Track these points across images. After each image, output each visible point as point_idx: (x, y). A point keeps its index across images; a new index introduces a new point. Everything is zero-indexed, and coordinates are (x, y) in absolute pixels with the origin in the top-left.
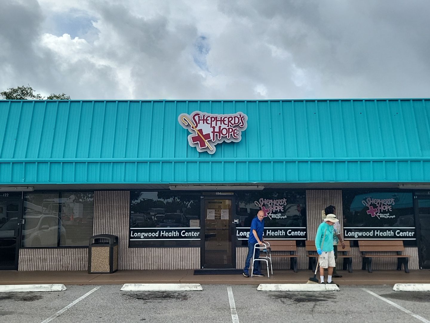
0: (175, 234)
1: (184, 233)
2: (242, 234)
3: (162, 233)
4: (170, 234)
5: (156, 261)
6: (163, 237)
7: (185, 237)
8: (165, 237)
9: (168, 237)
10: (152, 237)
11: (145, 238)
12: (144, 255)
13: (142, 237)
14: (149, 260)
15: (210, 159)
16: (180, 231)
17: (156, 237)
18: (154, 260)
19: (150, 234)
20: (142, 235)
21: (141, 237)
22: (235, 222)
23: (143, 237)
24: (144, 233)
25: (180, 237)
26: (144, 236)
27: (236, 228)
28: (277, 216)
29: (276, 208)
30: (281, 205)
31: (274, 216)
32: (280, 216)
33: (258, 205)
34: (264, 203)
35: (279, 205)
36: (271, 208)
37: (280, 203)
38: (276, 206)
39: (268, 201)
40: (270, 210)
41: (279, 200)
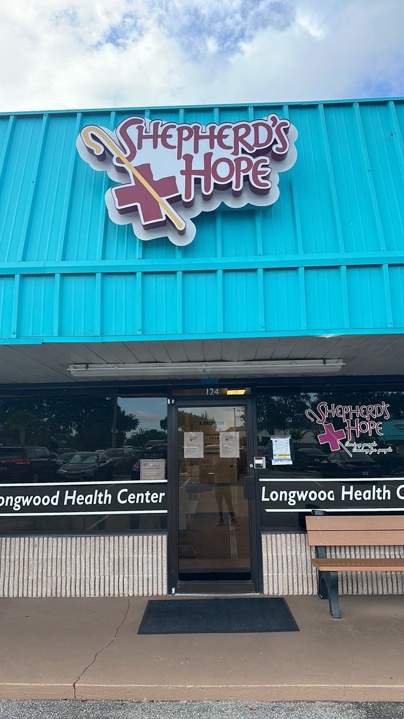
0: (102, 499)
1: (125, 496)
2: (275, 496)
3: (67, 497)
4: (89, 499)
5: (49, 574)
6: (70, 507)
7: (128, 507)
8: (77, 508)
9: (85, 508)
10: (41, 508)
11: (24, 509)
12: (17, 557)
13: (17, 508)
14: (31, 569)
15: (177, 262)
16: (113, 490)
17: (50, 508)
18: (45, 571)
19: (37, 500)
20: (16, 502)
21: (14, 508)
22: (258, 465)
23: (19, 507)
24: (23, 497)
25: (115, 505)
26: (21, 504)
27: (260, 480)
28: (366, 448)
29: (364, 427)
30: (377, 420)
31: (358, 448)
32: (374, 448)
33: (315, 419)
34: (330, 414)
35: (371, 419)
36: (349, 428)
37: (374, 412)
38: (363, 423)
39: (340, 409)
40: (346, 431)
41: (370, 406)
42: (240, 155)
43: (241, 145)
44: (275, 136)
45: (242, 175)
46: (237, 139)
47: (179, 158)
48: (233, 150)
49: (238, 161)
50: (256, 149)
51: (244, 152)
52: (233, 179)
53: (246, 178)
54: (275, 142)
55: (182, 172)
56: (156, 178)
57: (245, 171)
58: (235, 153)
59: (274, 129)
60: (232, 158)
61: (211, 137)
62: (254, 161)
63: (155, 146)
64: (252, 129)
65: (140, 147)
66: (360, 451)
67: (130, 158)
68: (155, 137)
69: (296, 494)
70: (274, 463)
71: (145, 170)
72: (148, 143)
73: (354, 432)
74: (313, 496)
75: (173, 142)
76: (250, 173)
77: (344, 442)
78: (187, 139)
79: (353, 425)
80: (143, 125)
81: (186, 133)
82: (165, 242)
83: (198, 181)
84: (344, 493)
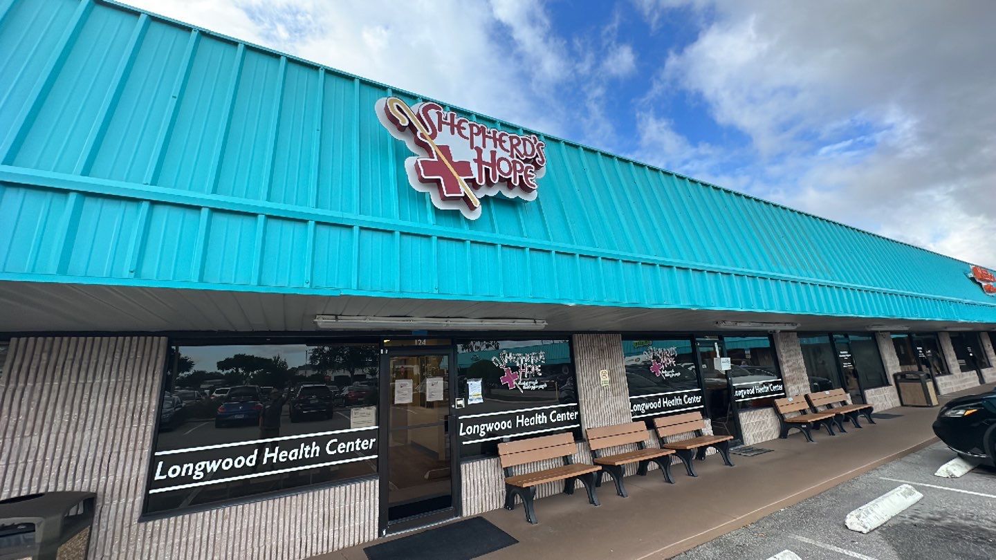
0: (309, 452)
1: (333, 447)
2: (470, 430)
4: (294, 454)
6: (271, 465)
7: (337, 457)
8: (280, 465)
9: (289, 464)
10: (233, 472)
11: (208, 476)
13: (198, 476)
16: (322, 442)
17: (246, 469)
19: (228, 464)
20: (198, 469)
21: (194, 477)
22: (459, 405)
23: (202, 475)
24: (208, 463)
25: (324, 457)
26: (204, 470)
27: (460, 417)
28: (532, 385)
29: (530, 369)
30: (538, 364)
31: (526, 386)
32: (536, 384)
33: (499, 365)
34: (508, 360)
35: (534, 363)
36: (521, 371)
37: (535, 358)
38: (530, 366)
39: (515, 356)
40: (519, 373)
41: (533, 354)
66: (528, 388)
70: (470, 402)
73: (524, 374)
74: (497, 426)
77: (517, 381)
79: (523, 368)
84: (518, 421)
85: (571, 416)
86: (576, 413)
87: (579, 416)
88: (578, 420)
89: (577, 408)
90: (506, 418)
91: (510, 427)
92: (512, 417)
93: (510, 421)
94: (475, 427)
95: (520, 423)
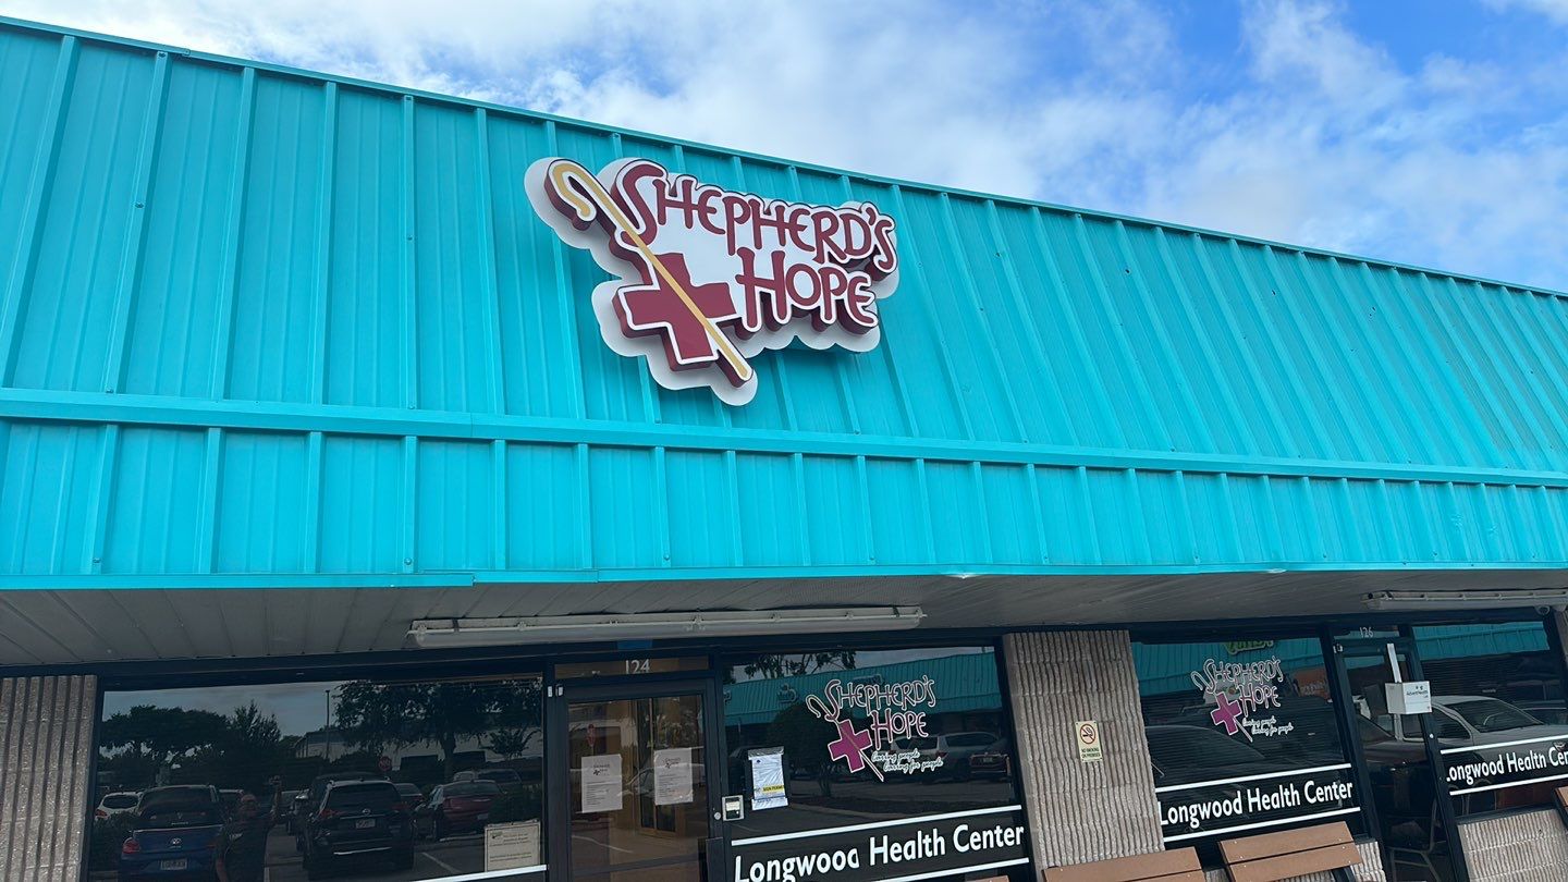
15: (723, 432)
27: (734, 843)
28: (904, 762)
29: (899, 723)
30: (917, 709)
31: (891, 763)
32: (916, 760)
33: (823, 714)
34: (846, 701)
35: (910, 707)
36: (876, 727)
37: (912, 695)
38: (897, 715)
39: (861, 691)
40: (872, 733)
41: (906, 684)
42: (827, 264)
43: (827, 248)
44: (875, 241)
45: (834, 298)
46: (822, 236)
47: (731, 252)
48: (815, 254)
49: (826, 272)
50: (849, 257)
51: (832, 259)
52: (821, 302)
53: (840, 303)
54: (876, 252)
55: (739, 279)
56: (696, 282)
57: (838, 292)
58: (819, 259)
59: (872, 228)
60: (816, 267)
61: (780, 224)
62: (849, 277)
63: (689, 224)
64: (841, 221)
65: (663, 220)
66: (895, 768)
67: (648, 237)
68: (687, 206)
69: (795, 864)
70: (756, 806)
71: (674, 262)
72: (675, 215)
73: (883, 733)
74: (824, 863)
75: (718, 219)
76: (844, 296)
77: (869, 753)
78: (742, 220)
79: (882, 720)
80: (663, 179)
81: (738, 211)
82: (705, 395)
83: (765, 298)
84: (874, 851)
85: (1010, 836)
86: (1020, 830)
87: (1026, 837)
88: (1026, 847)
89: (1020, 819)
90: (843, 843)
91: (856, 865)
92: (860, 842)
93: (854, 851)
94: (770, 864)
95: (879, 857)
